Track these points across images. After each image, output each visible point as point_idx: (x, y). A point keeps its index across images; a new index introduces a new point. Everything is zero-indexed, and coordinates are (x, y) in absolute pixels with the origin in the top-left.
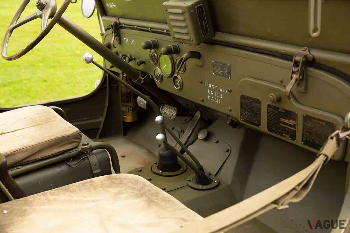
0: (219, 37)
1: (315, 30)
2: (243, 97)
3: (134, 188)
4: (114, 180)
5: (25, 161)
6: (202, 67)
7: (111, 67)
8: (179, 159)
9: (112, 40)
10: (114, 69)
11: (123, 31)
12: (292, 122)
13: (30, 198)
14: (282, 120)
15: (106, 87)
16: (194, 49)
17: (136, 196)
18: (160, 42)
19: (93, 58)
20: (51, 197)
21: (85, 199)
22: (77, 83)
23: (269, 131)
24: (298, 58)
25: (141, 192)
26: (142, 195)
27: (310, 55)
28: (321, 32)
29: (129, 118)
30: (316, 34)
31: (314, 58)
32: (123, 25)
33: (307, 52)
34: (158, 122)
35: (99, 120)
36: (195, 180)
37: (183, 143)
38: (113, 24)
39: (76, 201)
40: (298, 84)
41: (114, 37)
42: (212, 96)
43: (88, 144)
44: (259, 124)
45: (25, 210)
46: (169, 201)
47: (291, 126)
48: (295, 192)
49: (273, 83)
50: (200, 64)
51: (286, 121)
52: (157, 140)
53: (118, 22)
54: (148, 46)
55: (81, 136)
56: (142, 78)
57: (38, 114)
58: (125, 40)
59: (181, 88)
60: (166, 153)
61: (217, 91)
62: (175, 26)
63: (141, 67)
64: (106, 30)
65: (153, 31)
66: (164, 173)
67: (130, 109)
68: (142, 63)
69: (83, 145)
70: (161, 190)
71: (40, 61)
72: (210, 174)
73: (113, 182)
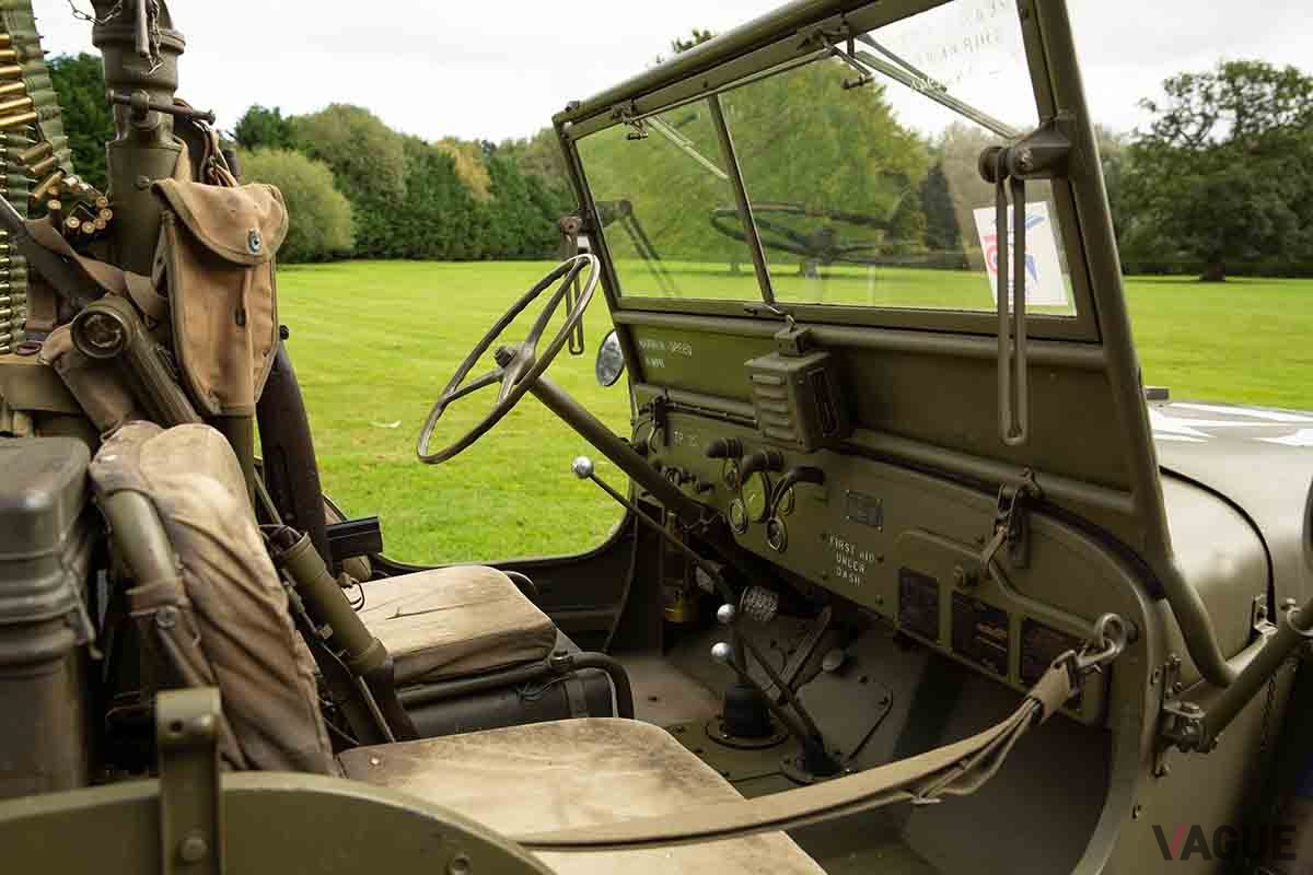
0: (861, 438)
1: (1015, 431)
2: (905, 573)
3: (642, 749)
4: (602, 729)
5: (434, 673)
6: (826, 501)
7: (644, 495)
8: (770, 712)
9: (651, 434)
10: (649, 499)
11: (674, 417)
12: (1000, 633)
13: (427, 743)
14: (981, 627)
15: (632, 538)
16: (811, 461)
17: (643, 765)
18: (745, 443)
19: (592, 468)
20: (468, 747)
21: (536, 758)
22: (591, 533)
23: (955, 651)
24: (1007, 491)
25: (655, 758)
26: (653, 764)
27: (1034, 486)
28: (1029, 435)
29: (677, 614)
30: (1015, 440)
31: (1042, 495)
32: (675, 405)
33: (1027, 480)
34: (722, 617)
35: (610, 612)
36: (799, 763)
37: (787, 682)
38: (653, 401)
39: (515, 759)
40: (1012, 548)
41: (653, 429)
42: (844, 567)
43: (566, 653)
44: (934, 637)
45: (413, 764)
46: (711, 782)
47: (998, 642)
48: (957, 773)
49: (947, 537)
50: (822, 495)
51: (988, 630)
52: (716, 655)
53: (665, 398)
54: (718, 452)
55: (555, 635)
56: (705, 522)
57: (474, 582)
58: (677, 434)
59: (783, 549)
60: (739, 693)
61: (856, 557)
62: (767, 411)
63: (705, 498)
64: (640, 413)
65: (731, 419)
66: (734, 741)
67: (680, 592)
68: (705, 487)
69: (557, 654)
70: (720, 776)
71: (515, 478)
72: (838, 753)
73: (603, 733)
